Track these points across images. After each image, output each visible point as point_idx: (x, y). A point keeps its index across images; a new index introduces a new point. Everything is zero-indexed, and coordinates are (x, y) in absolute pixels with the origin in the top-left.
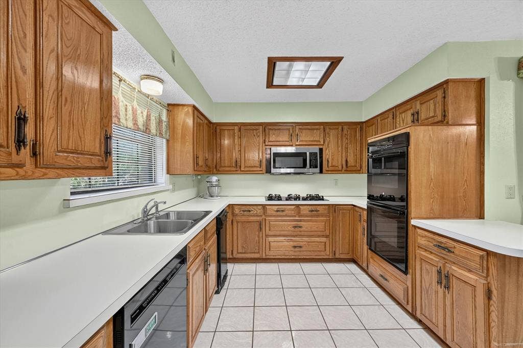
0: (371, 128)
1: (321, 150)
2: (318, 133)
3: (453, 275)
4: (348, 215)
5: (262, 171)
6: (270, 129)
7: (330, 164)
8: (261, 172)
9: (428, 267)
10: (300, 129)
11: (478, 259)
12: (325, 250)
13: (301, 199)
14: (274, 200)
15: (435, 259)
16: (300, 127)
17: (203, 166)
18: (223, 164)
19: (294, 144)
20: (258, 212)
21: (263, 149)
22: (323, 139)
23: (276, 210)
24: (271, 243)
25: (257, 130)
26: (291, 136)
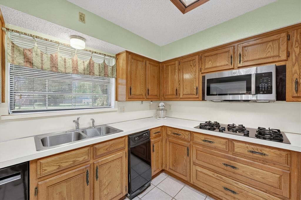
6: (207, 56)
10: (244, 47)
16: (245, 44)
17: (144, 95)
18: (167, 93)
19: (235, 66)
20: (186, 137)
21: (199, 77)
22: (286, 51)
23: (203, 139)
24: (198, 173)
25: (194, 60)
26: (231, 57)
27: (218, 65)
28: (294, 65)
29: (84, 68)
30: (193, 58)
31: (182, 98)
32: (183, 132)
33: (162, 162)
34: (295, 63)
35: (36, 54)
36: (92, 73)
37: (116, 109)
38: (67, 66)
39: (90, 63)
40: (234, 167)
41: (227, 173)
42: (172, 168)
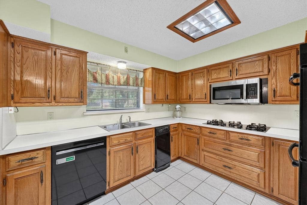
2: (261, 63)
5: (207, 101)
6: (213, 69)
17: (164, 99)
18: (182, 98)
19: (234, 78)
20: (197, 131)
21: (207, 85)
22: (267, 68)
23: (209, 132)
24: (205, 156)
25: (203, 72)
26: (231, 71)
27: (221, 76)
28: (272, 79)
29: (124, 81)
30: (203, 71)
31: (194, 102)
32: (194, 127)
33: (179, 151)
34: (273, 77)
35: (99, 75)
36: (128, 84)
37: (144, 110)
38: (114, 81)
39: (127, 78)
40: (229, 150)
41: (226, 155)
42: (186, 155)
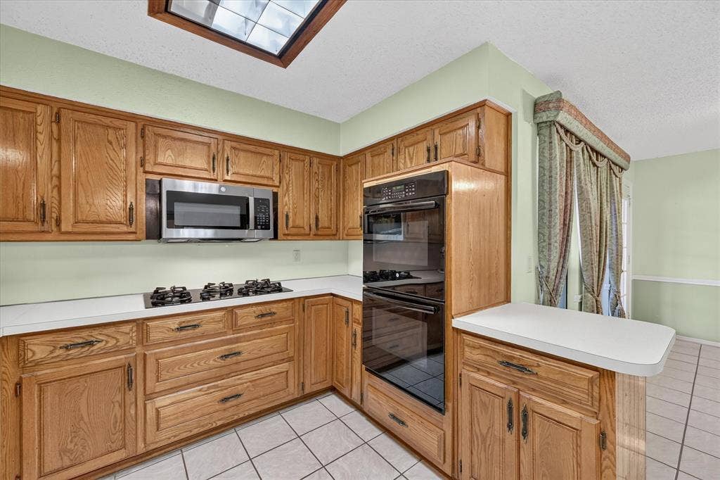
0: (353, 167)
1: (275, 195)
2: (270, 162)
3: (533, 411)
4: (325, 312)
5: (135, 233)
6: (159, 135)
7: (291, 224)
8: (132, 237)
9: (485, 398)
10: (234, 148)
11: (584, 385)
12: (287, 387)
13: (235, 291)
14: (171, 303)
15: (498, 384)
16: (234, 144)
19: (219, 176)
21: (136, 179)
22: (278, 175)
23: (176, 326)
24: (163, 412)
25: (119, 128)
26: (214, 158)
27: (187, 163)
30: (119, 123)
32: (110, 331)
